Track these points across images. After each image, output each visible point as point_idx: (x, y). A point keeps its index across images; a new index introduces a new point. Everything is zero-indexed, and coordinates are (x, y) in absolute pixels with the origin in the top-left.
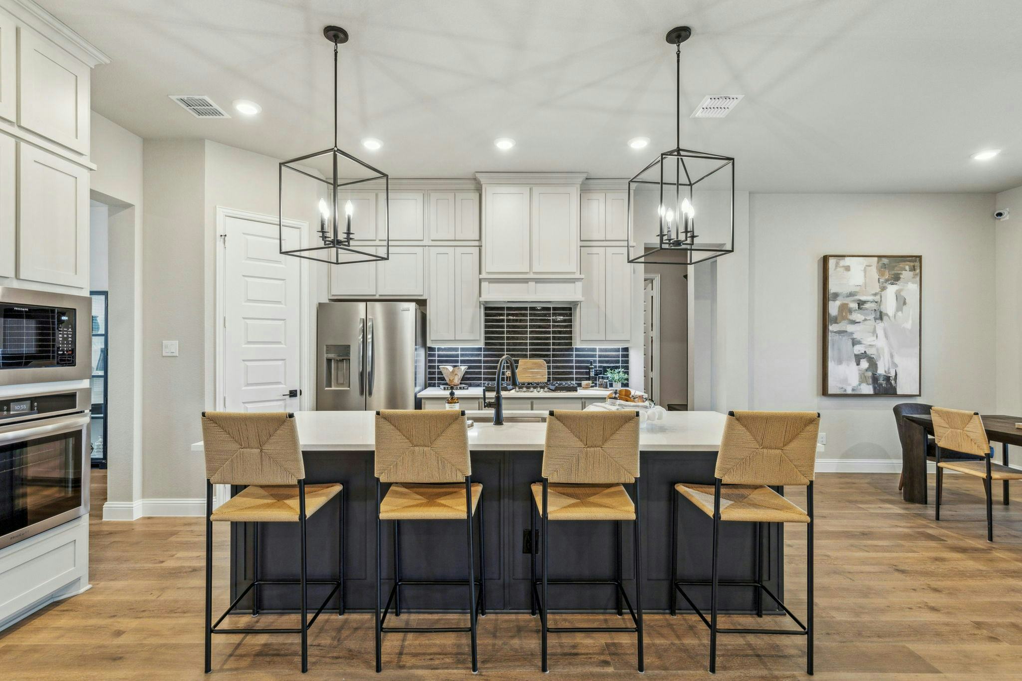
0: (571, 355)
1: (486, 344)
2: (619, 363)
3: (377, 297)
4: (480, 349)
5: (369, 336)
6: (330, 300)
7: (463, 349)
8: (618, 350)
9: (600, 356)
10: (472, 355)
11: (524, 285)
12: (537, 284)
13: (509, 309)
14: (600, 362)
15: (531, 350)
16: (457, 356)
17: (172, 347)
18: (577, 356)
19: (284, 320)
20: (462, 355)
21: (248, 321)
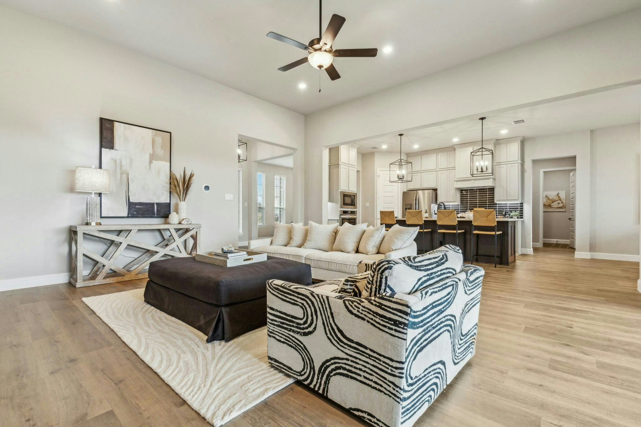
0: (496, 206)
1: (461, 203)
2: (518, 209)
3: (421, 189)
4: (458, 205)
5: (417, 201)
6: (407, 190)
7: (452, 205)
8: (518, 204)
9: (509, 206)
10: (456, 207)
11: (469, 182)
12: (474, 181)
13: (470, 190)
14: (509, 209)
15: (479, 205)
16: (450, 207)
17: (368, 204)
18: (499, 206)
19: (393, 197)
20: (452, 207)
21: (385, 198)
